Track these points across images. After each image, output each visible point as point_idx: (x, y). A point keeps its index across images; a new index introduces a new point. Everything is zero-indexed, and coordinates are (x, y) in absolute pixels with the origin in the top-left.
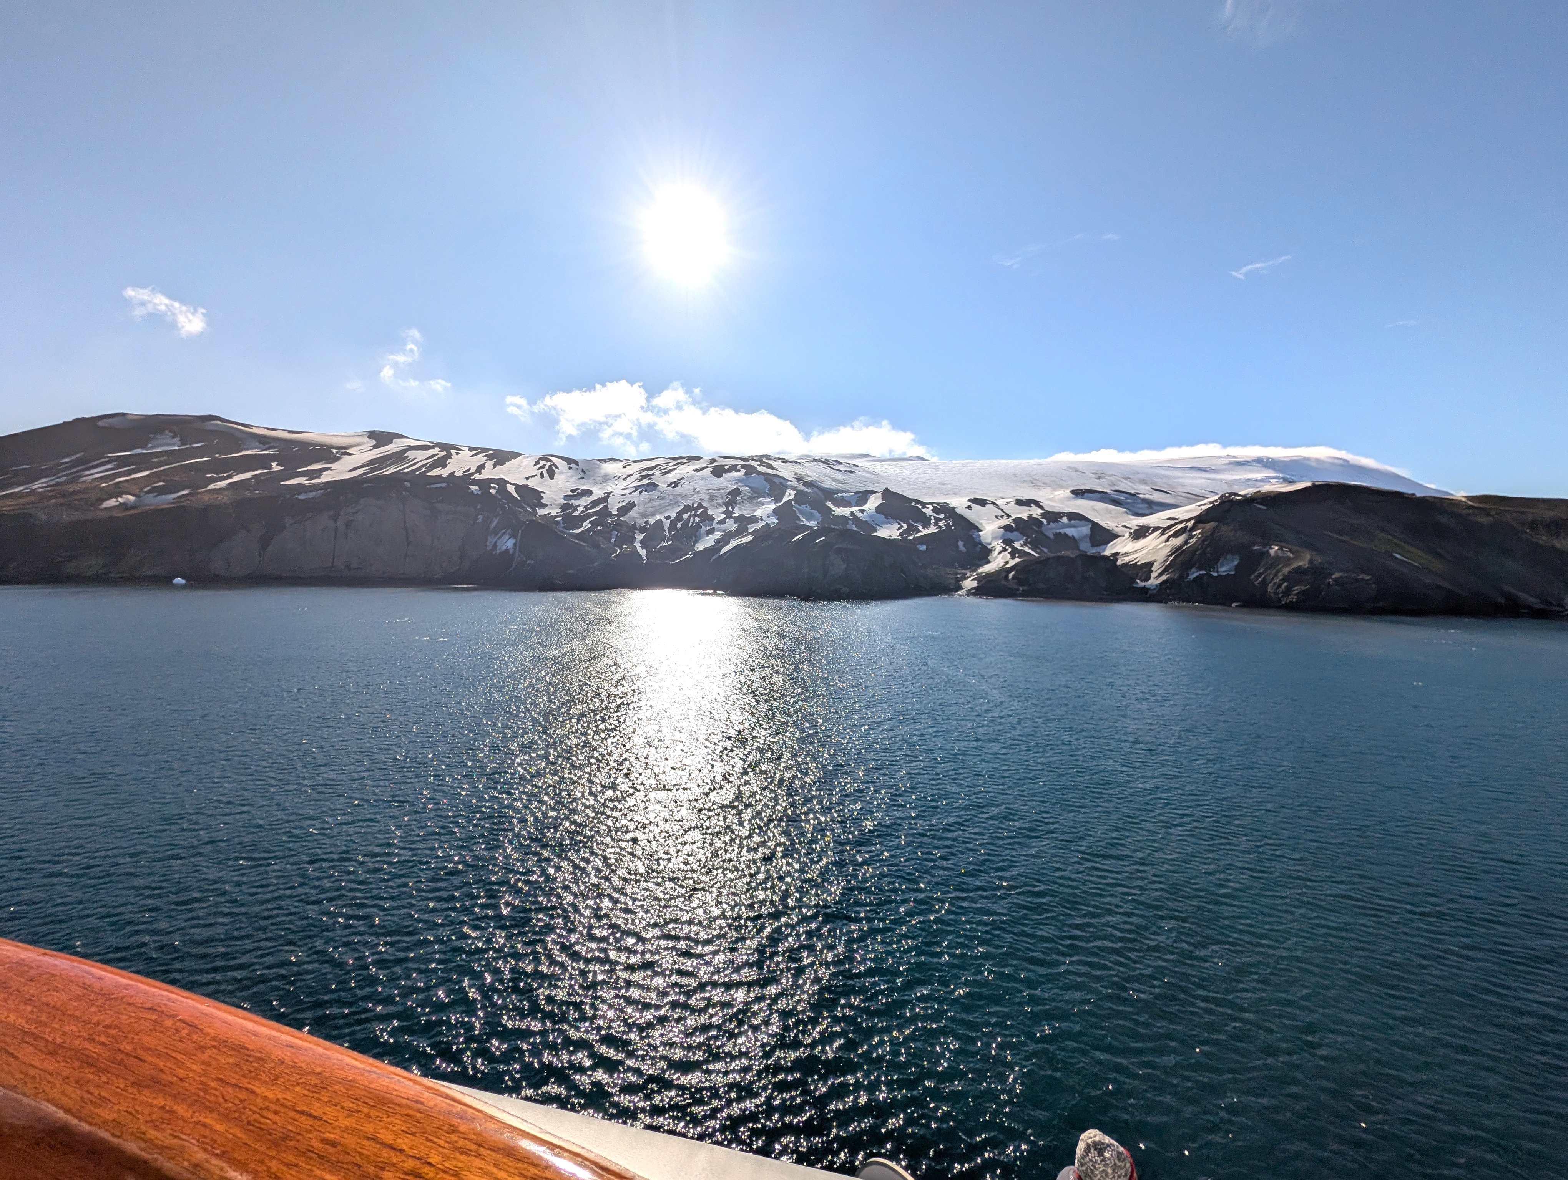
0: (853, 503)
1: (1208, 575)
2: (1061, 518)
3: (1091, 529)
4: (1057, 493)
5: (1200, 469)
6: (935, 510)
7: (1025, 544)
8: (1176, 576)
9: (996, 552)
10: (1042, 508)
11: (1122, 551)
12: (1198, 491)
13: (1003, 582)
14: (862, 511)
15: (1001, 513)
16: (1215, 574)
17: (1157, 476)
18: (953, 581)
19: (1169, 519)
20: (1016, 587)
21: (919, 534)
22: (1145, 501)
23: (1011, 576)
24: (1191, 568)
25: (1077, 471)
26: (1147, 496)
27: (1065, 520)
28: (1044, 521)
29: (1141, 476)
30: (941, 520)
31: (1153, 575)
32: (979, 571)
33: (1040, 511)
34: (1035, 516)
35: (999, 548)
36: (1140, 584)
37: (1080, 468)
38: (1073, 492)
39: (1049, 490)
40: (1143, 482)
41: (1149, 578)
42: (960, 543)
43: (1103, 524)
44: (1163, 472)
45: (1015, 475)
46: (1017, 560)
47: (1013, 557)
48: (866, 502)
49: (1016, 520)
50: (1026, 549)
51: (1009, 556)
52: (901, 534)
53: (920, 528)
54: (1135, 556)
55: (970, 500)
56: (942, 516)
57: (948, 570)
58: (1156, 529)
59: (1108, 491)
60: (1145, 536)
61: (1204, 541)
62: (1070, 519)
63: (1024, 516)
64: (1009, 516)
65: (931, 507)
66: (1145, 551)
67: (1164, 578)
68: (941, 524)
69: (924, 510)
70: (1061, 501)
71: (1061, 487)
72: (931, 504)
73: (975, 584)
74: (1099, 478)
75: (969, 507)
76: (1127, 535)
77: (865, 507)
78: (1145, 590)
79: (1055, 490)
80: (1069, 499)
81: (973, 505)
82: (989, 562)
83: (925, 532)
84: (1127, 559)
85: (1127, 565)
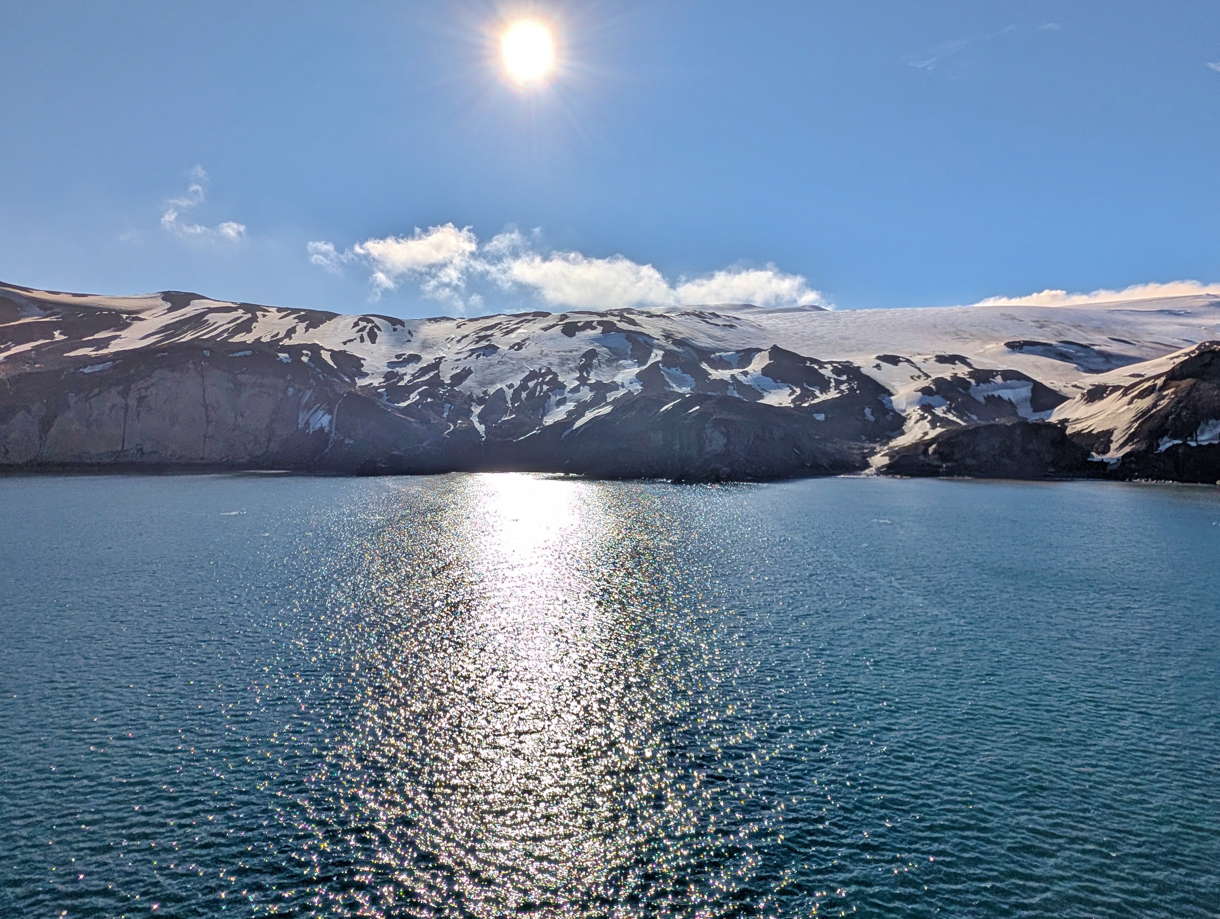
0: (734, 363)
1: (1185, 444)
2: (994, 377)
3: (1033, 390)
4: (988, 347)
5: (1171, 313)
6: (836, 371)
7: (949, 410)
8: (1143, 446)
9: (912, 421)
10: (969, 365)
11: (1072, 416)
12: (1169, 340)
13: (922, 458)
14: (746, 374)
15: (918, 373)
16: (1193, 444)
17: (1116, 322)
18: (859, 458)
19: (1133, 376)
20: (936, 463)
21: (816, 401)
22: (1101, 354)
23: (931, 450)
24: (1162, 437)
25: (1013, 318)
26: (1103, 348)
27: (999, 379)
28: (972, 381)
29: (1096, 323)
30: (843, 382)
31: (1113, 446)
32: (893, 444)
33: (967, 370)
34: (960, 375)
35: (915, 416)
36: (1096, 457)
37: (1016, 315)
38: (1010, 345)
39: (978, 342)
40: (1098, 330)
41: (1108, 451)
42: (868, 411)
43: (1047, 383)
44: (1123, 317)
45: (935, 326)
46: (939, 430)
47: (934, 427)
48: (749, 363)
49: (936, 381)
50: (950, 416)
51: (928, 426)
52: (793, 401)
53: (817, 393)
54: (1089, 423)
55: (879, 358)
56: (844, 378)
57: (852, 444)
58: (1116, 388)
59: (1054, 343)
60: (1102, 398)
61: (1179, 402)
62: (1005, 379)
63: (948, 376)
64: (928, 376)
65: (830, 367)
66: (1102, 417)
67: (1127, 449)
68: (843, 387)
69: (822, 371)
70: (994, 356)
71: (993, 339)
72: (831, 363)
73: (886, 461)
74: (1041, 327)
75: (878, 366)
76: (1078, 397)
77: (748, 369)
78: (1103, 464)
79: (985, 342)
80: (1004, 353)
81: (883, 364)
82: (903, 433)
83: (823, 397)
84: (1079, 427)
85: (1078, 434)
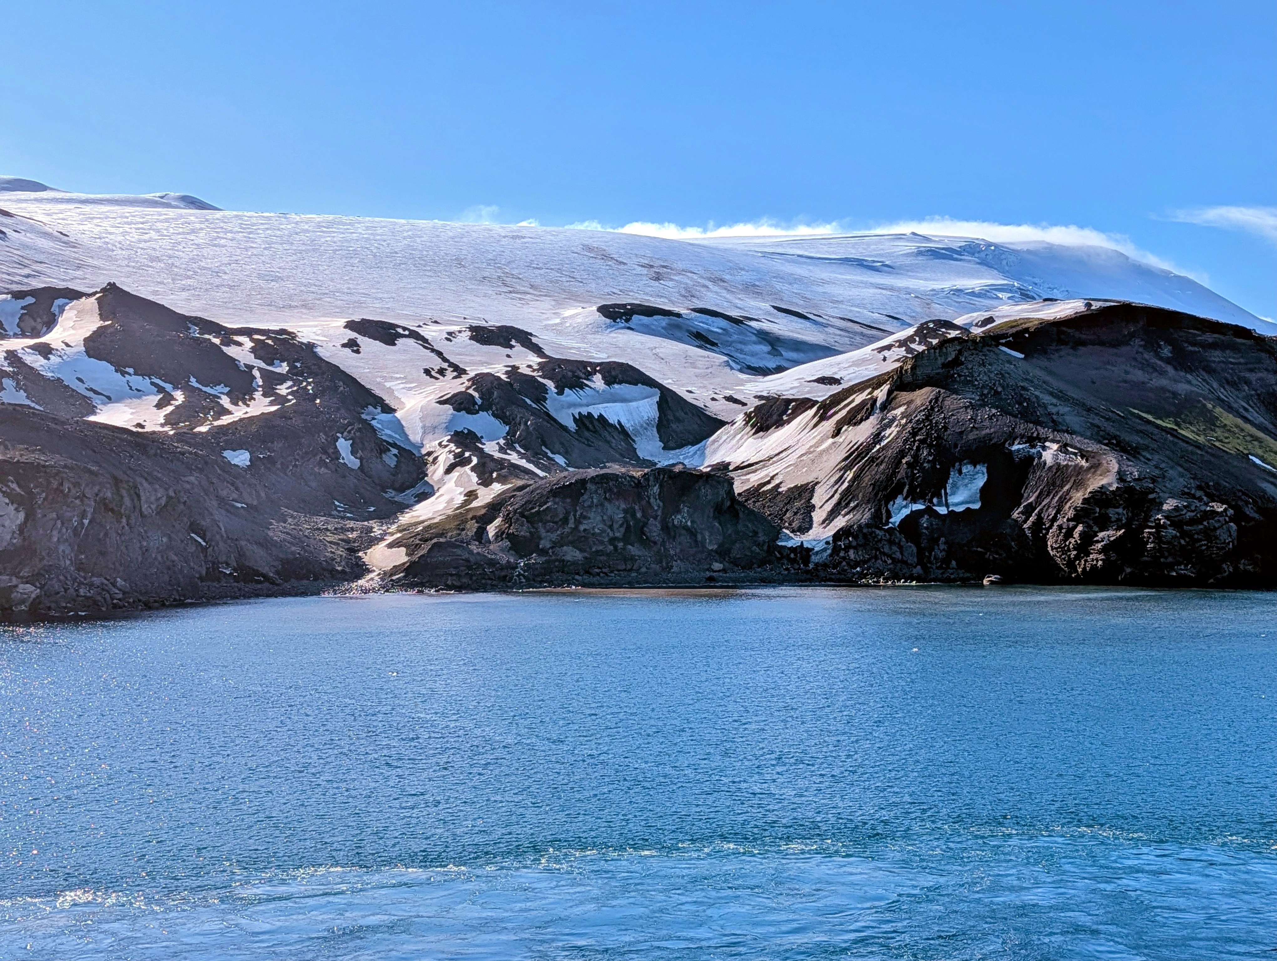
1: (929, 511)
2: (589, 375)
3: (662, 405)
4: (568, 313)
5: (861, 264)
6: (259, 350)
7: (509, 445)
8: (864, 516)
9: (441, 470)
10: (537, 350)
11: (736, 458)
12: (867, 316)
13: (474, 547)
14: (45, 351)
15: (436, 363)
16: (942, 510)
17: (779, 276)
18: (341, 552)
19: (823, 380)
20: (505, 558)
21: (225, 420)
22: (765, 337)
23: (492, 530)
24: (892, 497)
25: (606, 257)
26: (765, 326)
27: (598, 382)
28: (550, 384)
29: (746, 277)
30: (282, 379)
31: (818, 516)
32: (405, 518)
33: (535, 360)
34: (524, 370)
35: (445, 457)
36: (796, 540)
37: (612, 251)
38: (604, 310)
39: (546, 304)
40: (751, 289)
41: (810, 527)
42: (343, 445)
43: (681, 392)
44: (789, 268)
45: (459, 262)
46: (497, 488)
47: (486, 482)
48: (51, 323)
49: (479, 381)
50: (514, 458)
51: (474, 478)
52: (169, 420)
53: (225, 401)
54: (771, 470)
55: (351, 325)
56: (284, 368)
57: (320, 521)
58: (804, 404)
59: (683, 311)
60: (780, 423)
61: (915, 432)
62: (609, 381)
63: (499, 370)
64: (460, 371)
65: (248, 343)
66: (792, 459)
67: (840, 522)
68: (283, 390)
69: (231, 351)
70: (581, 333)
71: (574, 297)
72: (248, 332)
73: (400, 556)
74: (658, 278)
75: (352, 345)
76: (740, 419)
77: (53, 338)
78: (804, 553)
79: (560, 304)
80: (597, 329)
81: (362, 340)
82: (423, 496)
83: (239, 412)
84: (754, 479)
85: (755, 492)
